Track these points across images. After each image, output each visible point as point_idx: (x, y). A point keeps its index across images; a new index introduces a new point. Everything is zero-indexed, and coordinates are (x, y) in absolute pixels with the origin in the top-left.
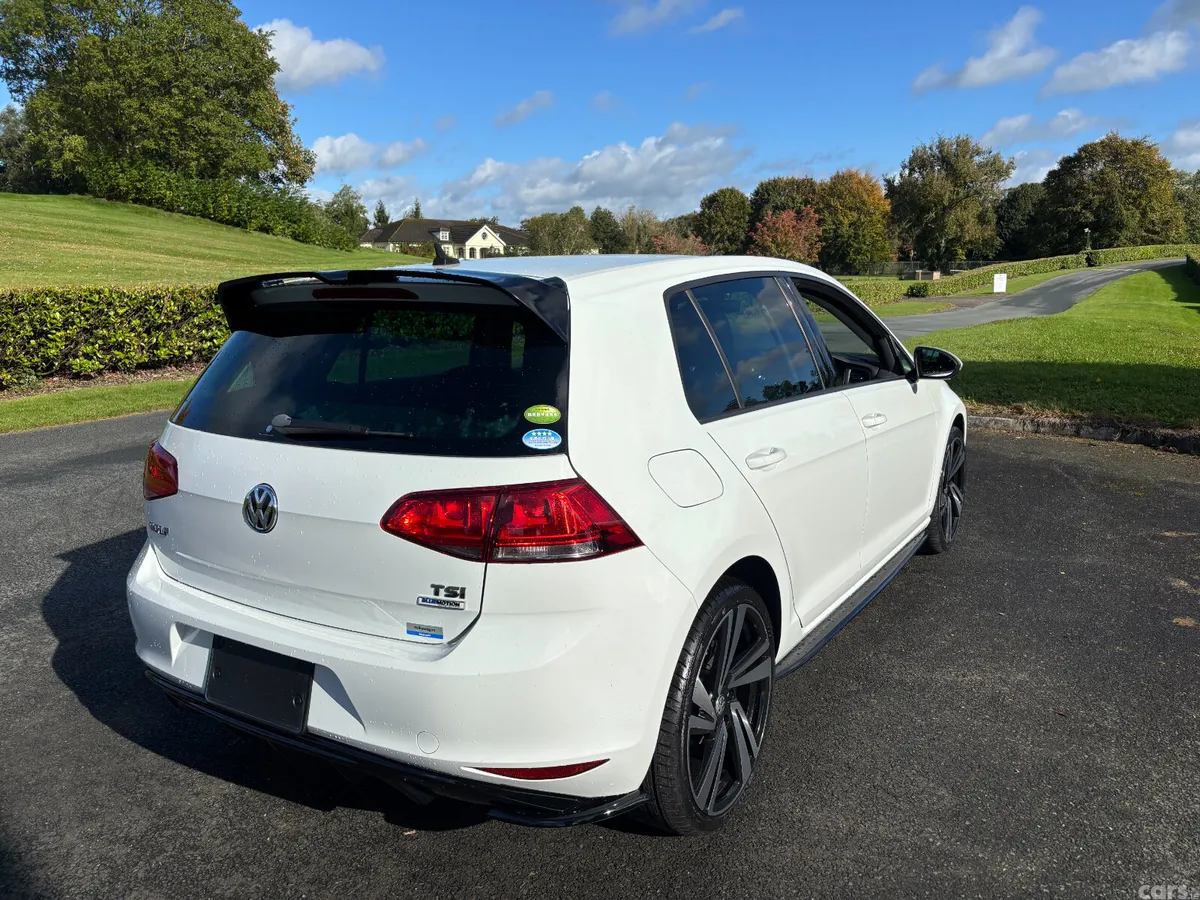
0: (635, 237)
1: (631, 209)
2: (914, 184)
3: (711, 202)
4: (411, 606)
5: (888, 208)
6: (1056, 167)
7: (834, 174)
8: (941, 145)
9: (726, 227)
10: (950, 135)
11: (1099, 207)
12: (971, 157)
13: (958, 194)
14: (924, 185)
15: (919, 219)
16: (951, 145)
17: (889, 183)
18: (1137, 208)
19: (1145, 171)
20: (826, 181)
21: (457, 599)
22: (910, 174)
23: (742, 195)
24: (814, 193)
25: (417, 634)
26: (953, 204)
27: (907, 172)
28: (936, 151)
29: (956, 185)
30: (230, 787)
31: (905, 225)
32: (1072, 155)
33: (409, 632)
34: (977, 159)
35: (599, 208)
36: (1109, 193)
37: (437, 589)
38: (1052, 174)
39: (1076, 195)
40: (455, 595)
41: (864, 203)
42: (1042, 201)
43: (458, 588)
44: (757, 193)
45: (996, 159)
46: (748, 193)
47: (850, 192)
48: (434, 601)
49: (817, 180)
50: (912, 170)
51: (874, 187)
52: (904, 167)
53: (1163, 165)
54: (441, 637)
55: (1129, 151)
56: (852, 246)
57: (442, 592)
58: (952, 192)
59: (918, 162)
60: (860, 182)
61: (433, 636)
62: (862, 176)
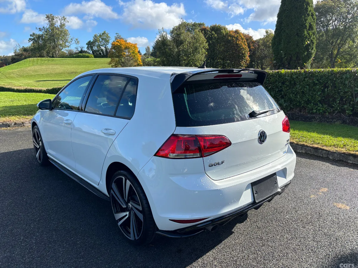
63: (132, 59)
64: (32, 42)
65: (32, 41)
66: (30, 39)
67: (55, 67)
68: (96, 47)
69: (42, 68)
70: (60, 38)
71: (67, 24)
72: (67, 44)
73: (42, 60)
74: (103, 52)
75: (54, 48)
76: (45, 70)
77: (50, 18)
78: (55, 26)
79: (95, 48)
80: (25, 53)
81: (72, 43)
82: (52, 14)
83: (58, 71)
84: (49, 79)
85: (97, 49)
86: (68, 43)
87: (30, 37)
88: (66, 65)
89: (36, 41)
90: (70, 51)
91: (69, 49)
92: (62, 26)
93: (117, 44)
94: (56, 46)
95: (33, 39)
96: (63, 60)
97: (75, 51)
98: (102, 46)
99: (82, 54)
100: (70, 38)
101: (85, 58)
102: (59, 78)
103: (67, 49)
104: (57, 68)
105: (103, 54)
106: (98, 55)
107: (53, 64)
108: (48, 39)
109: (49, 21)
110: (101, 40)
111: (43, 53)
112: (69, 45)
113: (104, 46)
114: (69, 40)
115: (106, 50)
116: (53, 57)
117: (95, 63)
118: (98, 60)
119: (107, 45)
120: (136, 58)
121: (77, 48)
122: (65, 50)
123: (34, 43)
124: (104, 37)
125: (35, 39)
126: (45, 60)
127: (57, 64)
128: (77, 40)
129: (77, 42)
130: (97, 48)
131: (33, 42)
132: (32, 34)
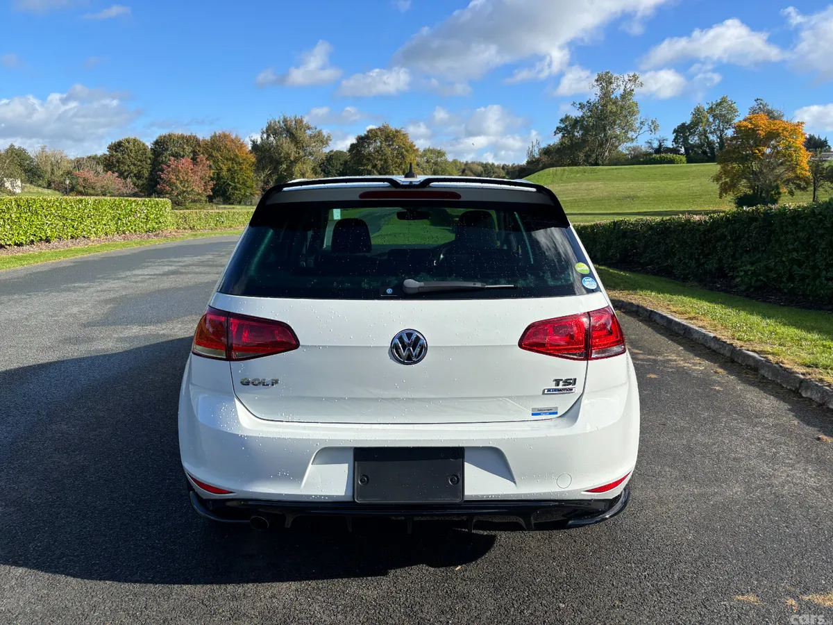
0: (49, 170)
1: (43, 149)
2: (270, 144)
3: (116, 147)
4: (538, 396)
5: (254, 160)
6: (355, 141)
7: (213, 134)
8: (285, 121)
9: (132, 167)
10: (290, 115)
11: (380, 168)
12: (305, 130)
13: (299, 153)
14: (277, 146)
15: (275, 169)
16: (292, 121)
17: (254, 143)
18: (401, 170)
19: (403, 148)
20: (207, 139)
21: (570, 386)
22: (268, 138)
23: (143, 145)
24: (199, 146)
25: (539, 414)
26: (297, 160)
27: (265, 136)
28: (282, 124)
29: (297, 148)
30: (294, 585)
31: (267, 172)
32: (363, 135)
33: (533, 414)
34: (309, 132)
35: (12, 146)
36: (385, 159)
37: (557, 382)
38: (352, 146)
39: (368, 160)
40: (570, 384)
41: (236, 155)
42: (346, 162)
43: (571, 379)
44: (156, 143)
45: (320, 133)
46: (149, 143)
47: (225, 147)
48: (555, 390)
49: (200, 137)
50: (268, 136)
51: (242, 145)
52: (263, 133)
53: (412, 146)
54: (556, 413)
55: (394, 136)
56: (230, 185)
57: (561, 383)
58: (296, 152)
59: (271, 130)
60: (232, 141)
61: (550, 414)
62: (233, 137)
63: (781, 164)
64: (560, 135)
65: (560, 132)
66: (558, 128)
67: (593, 185)
68: (696, 138)
69: (567, 187)
70: (618, 122)
71: (637, 90)
72: (630, 134)
73: (571, 172)
74: (712, 149)
75: (601, 145)
76: (573, 191)
77: (605, 81)
78: (612, 96)
79: (694, 140)
80: (545, 159)
81: (642, 131)
82: (608, 73)
83: (597, 194)
84: (575, 212)
85: (697, 142)
86: (633, 133)
87: (559, 125)
88: (617, 181)
89: (569, 133)
90: (634, 149)
91: (635, 144)
92: (627, 95)
93: (747, 126)
94: (607, 140)
95: (563, 129)
96: (613, 169)
97: (644, 148)
98: (711, 133)
99: (658, 156)
100: (639, 121)
101: (664, 163)
102: (594, 209)
103: (629, 144)
104: (597, 188)
105: (713, 153)
106: (699, 155)
107: (588, 180)
108: (592, 127)
109: (602, 88)
110: (711, 120)
111: (578, 156)
112: (634, 137)
113: (718, 133)
114: (637, 125)
115: (722, 143)
116: (597, 164)
117: (684, 175)
118: (694, 169)
119: (726, 131)
120: (792, 160)
121: (650, 143)
122: (624, 148)
123: (563, 136)
124: (721, 111)
125: (568, 126)
126: (578, 172)
127: (598, 180)
128: (653, 123)
129: (654, 127)
130: (700, 139)
131: (563, 134)
132: (564, 117)
